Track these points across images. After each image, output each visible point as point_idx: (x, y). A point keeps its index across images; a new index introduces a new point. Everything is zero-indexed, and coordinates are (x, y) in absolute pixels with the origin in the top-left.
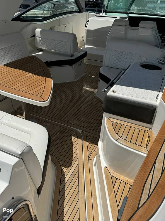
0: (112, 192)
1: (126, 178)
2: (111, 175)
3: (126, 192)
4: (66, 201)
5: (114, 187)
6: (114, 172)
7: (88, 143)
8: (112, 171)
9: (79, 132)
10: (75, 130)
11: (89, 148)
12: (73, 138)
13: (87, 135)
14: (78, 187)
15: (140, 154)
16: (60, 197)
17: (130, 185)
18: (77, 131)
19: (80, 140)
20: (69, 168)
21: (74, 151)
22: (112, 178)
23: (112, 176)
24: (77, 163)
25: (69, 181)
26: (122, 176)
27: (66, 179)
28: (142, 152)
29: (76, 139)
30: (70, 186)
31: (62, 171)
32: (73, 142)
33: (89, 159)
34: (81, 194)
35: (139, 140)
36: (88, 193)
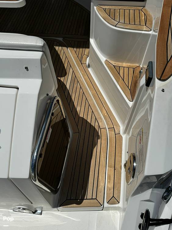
0: (119, 79)
1: (128, 64)
2: (113, 65)
3: (131, 74)
4: (75, 104)
5: (119, 74)
6: (115, 62)
7: (75, 49)
8: (113, 63)
9: (60, 40)
10: (56, 39)
11: (77, 53)
12: (57, 48)
13: (71, 42)
14: (81, 90)
15: (142, 33)
16: (69, 102)
17: (133, 68)
18: (58, 40)
19: (65, 48)
20: (66, 76)
21: (63, 60)
22: (115, 67)
23: (115, 66)
24: (71, 70)
25: (71, 87)
26: (124, 63)
27: (68, 87)
28: (143, 31)
29: (60, 48)
30: (74, 91)
31: (60, 81)
32: (59, 52)
33: (82, 64)
34: (87, 94)
35: (137, 21)
36: (92, 92)
